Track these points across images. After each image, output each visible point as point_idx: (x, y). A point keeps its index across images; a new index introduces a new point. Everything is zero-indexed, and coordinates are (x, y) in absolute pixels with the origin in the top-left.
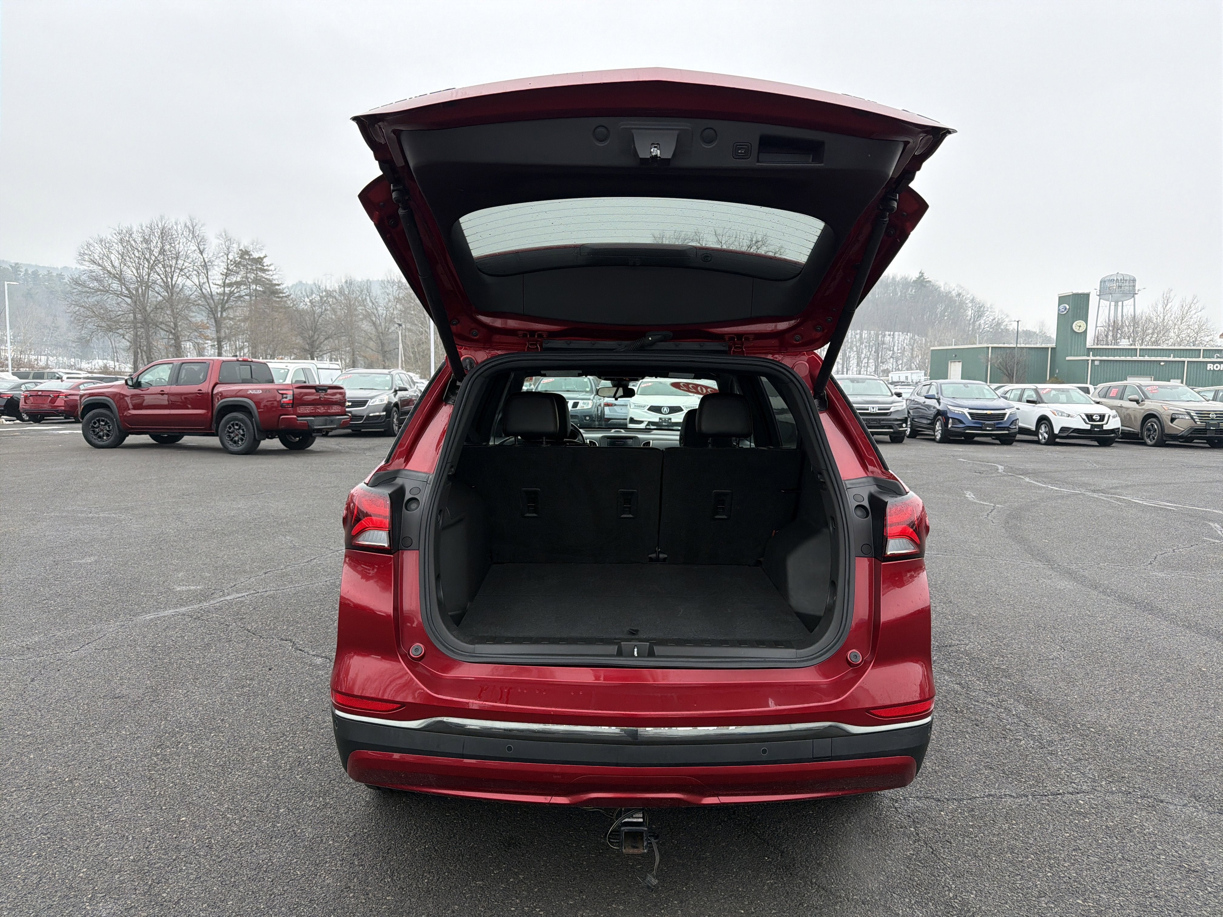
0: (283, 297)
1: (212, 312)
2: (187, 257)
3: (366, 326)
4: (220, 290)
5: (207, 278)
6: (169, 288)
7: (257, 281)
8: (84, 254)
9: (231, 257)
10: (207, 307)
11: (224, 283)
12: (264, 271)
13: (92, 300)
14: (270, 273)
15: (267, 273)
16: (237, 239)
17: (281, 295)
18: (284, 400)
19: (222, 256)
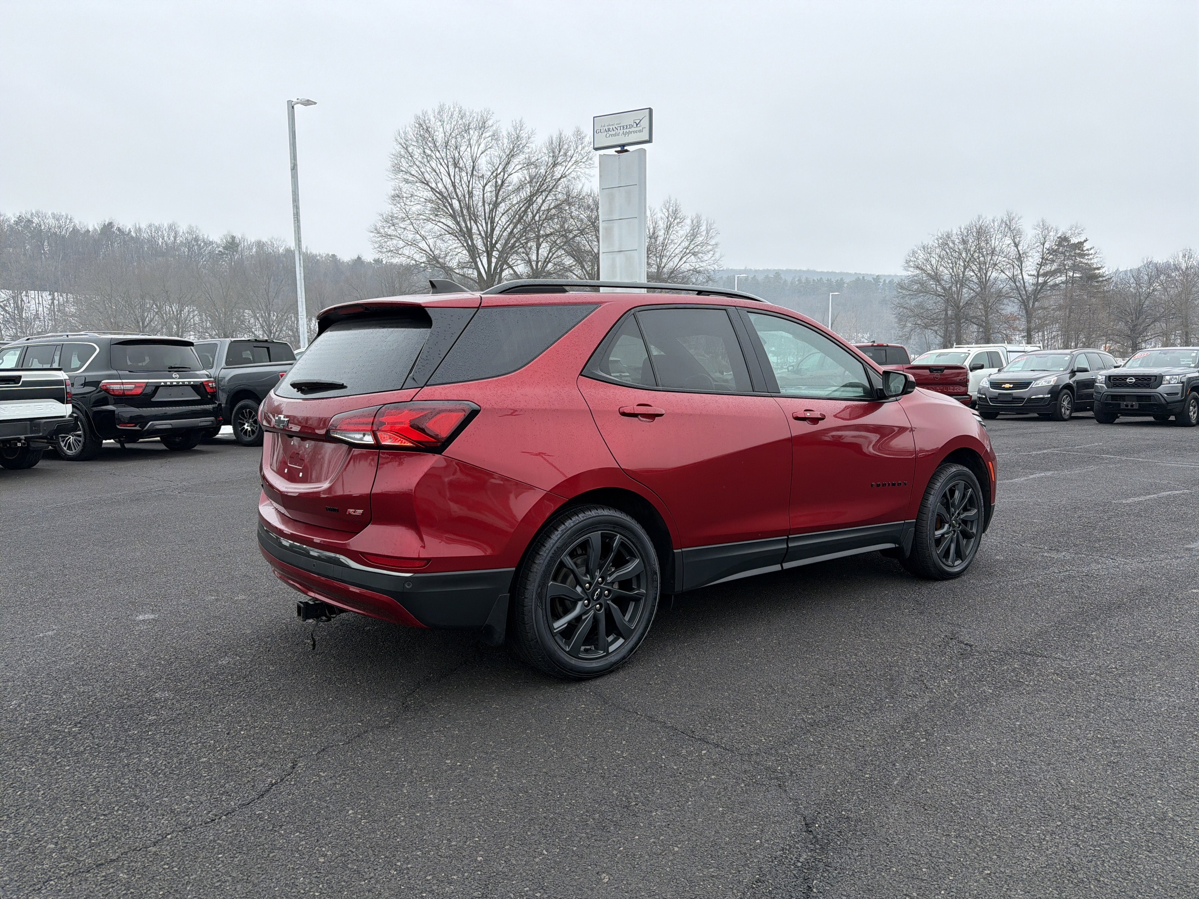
0: (1103, 281)
1: (1024, 303)
2: (1002, 251)
4: (1035, 281)
5: (1021, 270)
6: (984, 283)
7: (1075, 268)
8: (910, 261)
9: (1047, 245)
10: (1020, 299)
11: (1038, 273)
12: (1082, 255)
13: (913, 302)
14: (1091, 257)
15: (1086, 257)
16: (1054, 227)
17: (1101, 279)
19: (1038, 246)
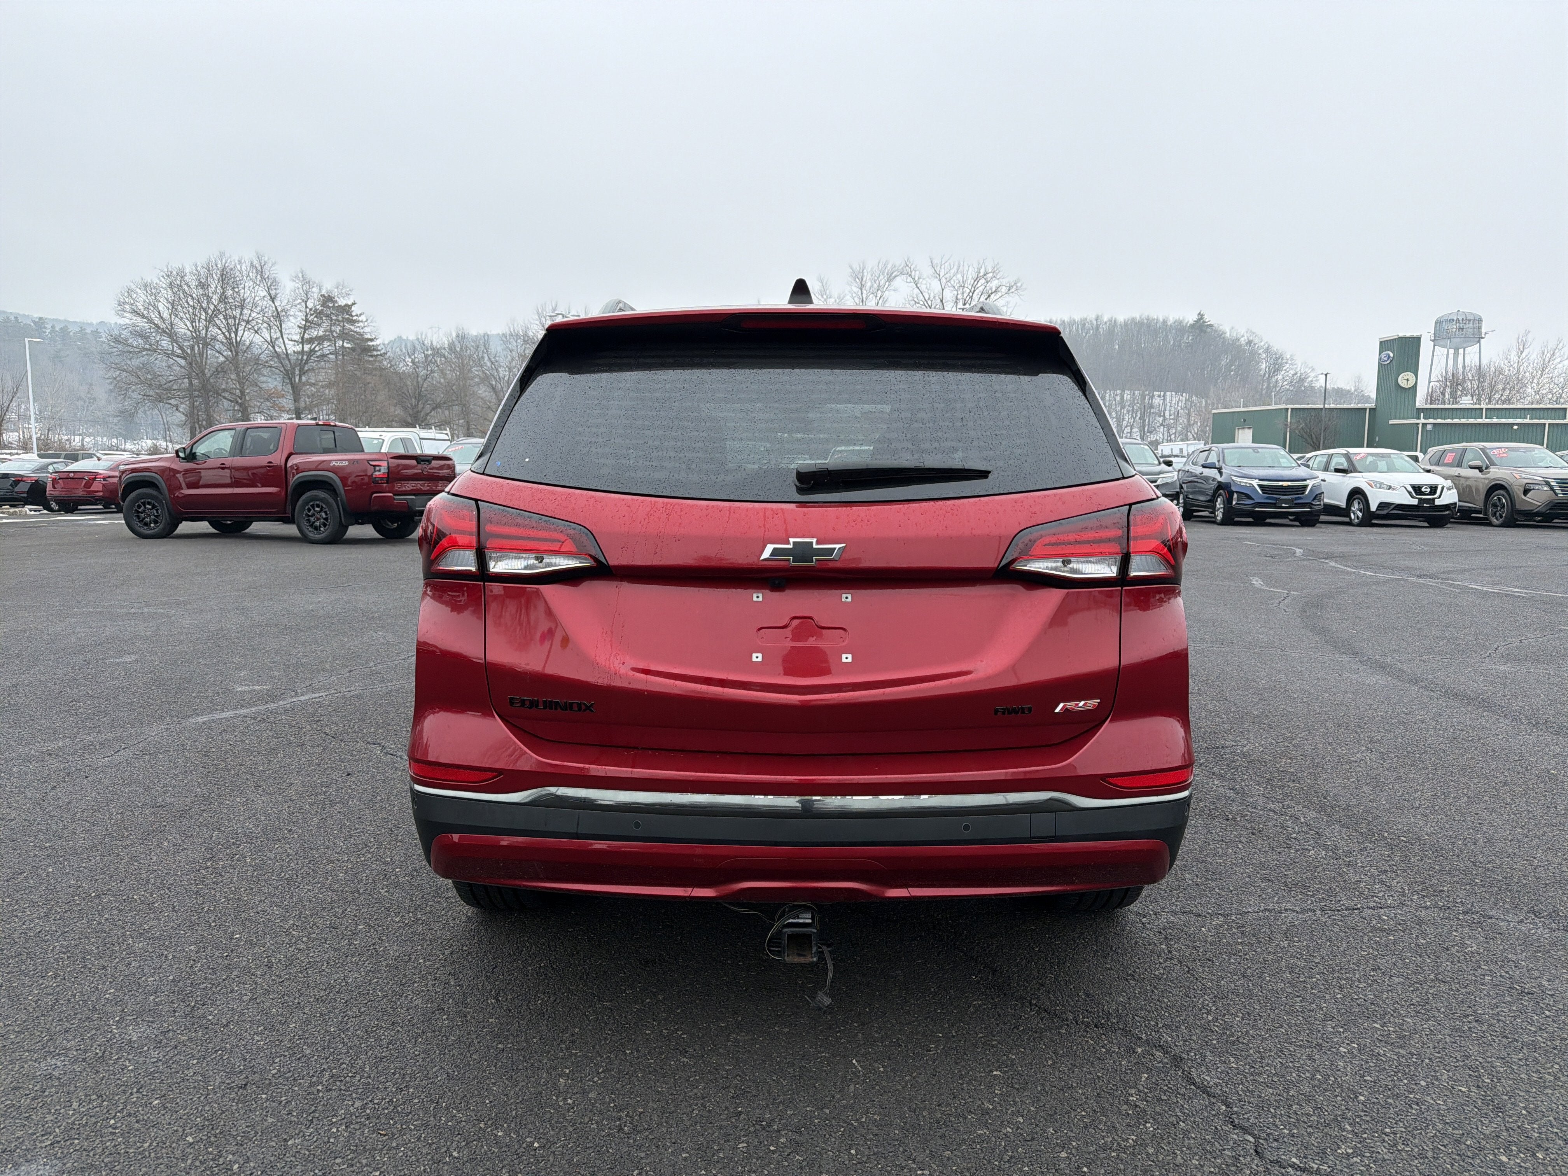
0: (377, 355)
1: (288, 375)
2: (255, 305)
3: (483, 392)
4: (298, 348)
5: (281, 332)
6: (234, 346)
7: (344, 336)
8: (125, 303)
9: (310, 304)
10: (282, 369)
11: (303, 338)
12: (352, 322)
13: (136, 362)
14: (361, 324)
15: (356, 324)
16: (317, 282)
17: (375, 353)
18: (377, 473)
19: (299, 304)
